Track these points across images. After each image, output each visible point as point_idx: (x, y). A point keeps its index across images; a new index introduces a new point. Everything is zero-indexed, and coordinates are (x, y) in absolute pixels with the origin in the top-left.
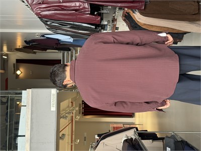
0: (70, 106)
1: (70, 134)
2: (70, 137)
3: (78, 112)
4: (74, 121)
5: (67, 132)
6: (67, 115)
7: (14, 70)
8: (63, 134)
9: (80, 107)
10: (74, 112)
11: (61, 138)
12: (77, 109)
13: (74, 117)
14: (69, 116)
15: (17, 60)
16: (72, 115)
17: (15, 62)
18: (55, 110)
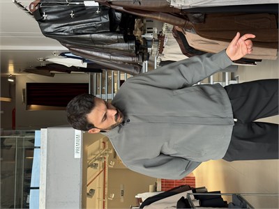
0: (102, 148)
1: (102, 186)
3: (113, 156)
4: (107, 171)
5: (97, 184)
6: (97, 162)
7: (24, 97)
8: (91, 190)
10: (107, 156)
11: (88, 194)
12: (111, 152)
13: (106, 164)
14: (100, 163)
15: (27, 84)
17: (25, 87)
18: (80, 157)
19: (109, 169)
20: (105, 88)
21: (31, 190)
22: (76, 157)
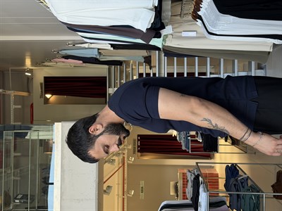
1: (121, 182)
2: (121, 186)
3: (132, 151)
4: (126, 164)
9: (134, 145)
10: (126, 152)
12: (130, 147)
15: (45, 77)
19: (128, 165)
21: (50, 186)
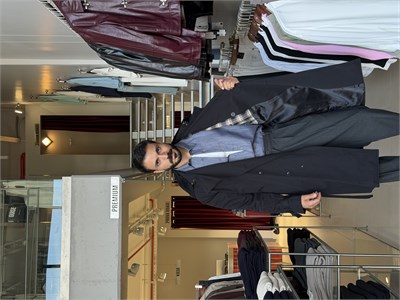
0: (148, 207)
1: (149, 262)
2: (148, 268)
3: (164, 219)
4: (156, 237)
5: (142, 258)
6: (141, 226)
7: (37, 136)
8: (134, 265)
9: (167, 210)
10: (156, 219)
11: (130, 271)
12: (162, 213)
13: (156, 227)
14: (146, 228)
15: (43, 117)
16: (151, 225)
17: (39, 121)
18: (118, 217)
19: (159, 239)
20: (153, 123)
22: (112, 217)
